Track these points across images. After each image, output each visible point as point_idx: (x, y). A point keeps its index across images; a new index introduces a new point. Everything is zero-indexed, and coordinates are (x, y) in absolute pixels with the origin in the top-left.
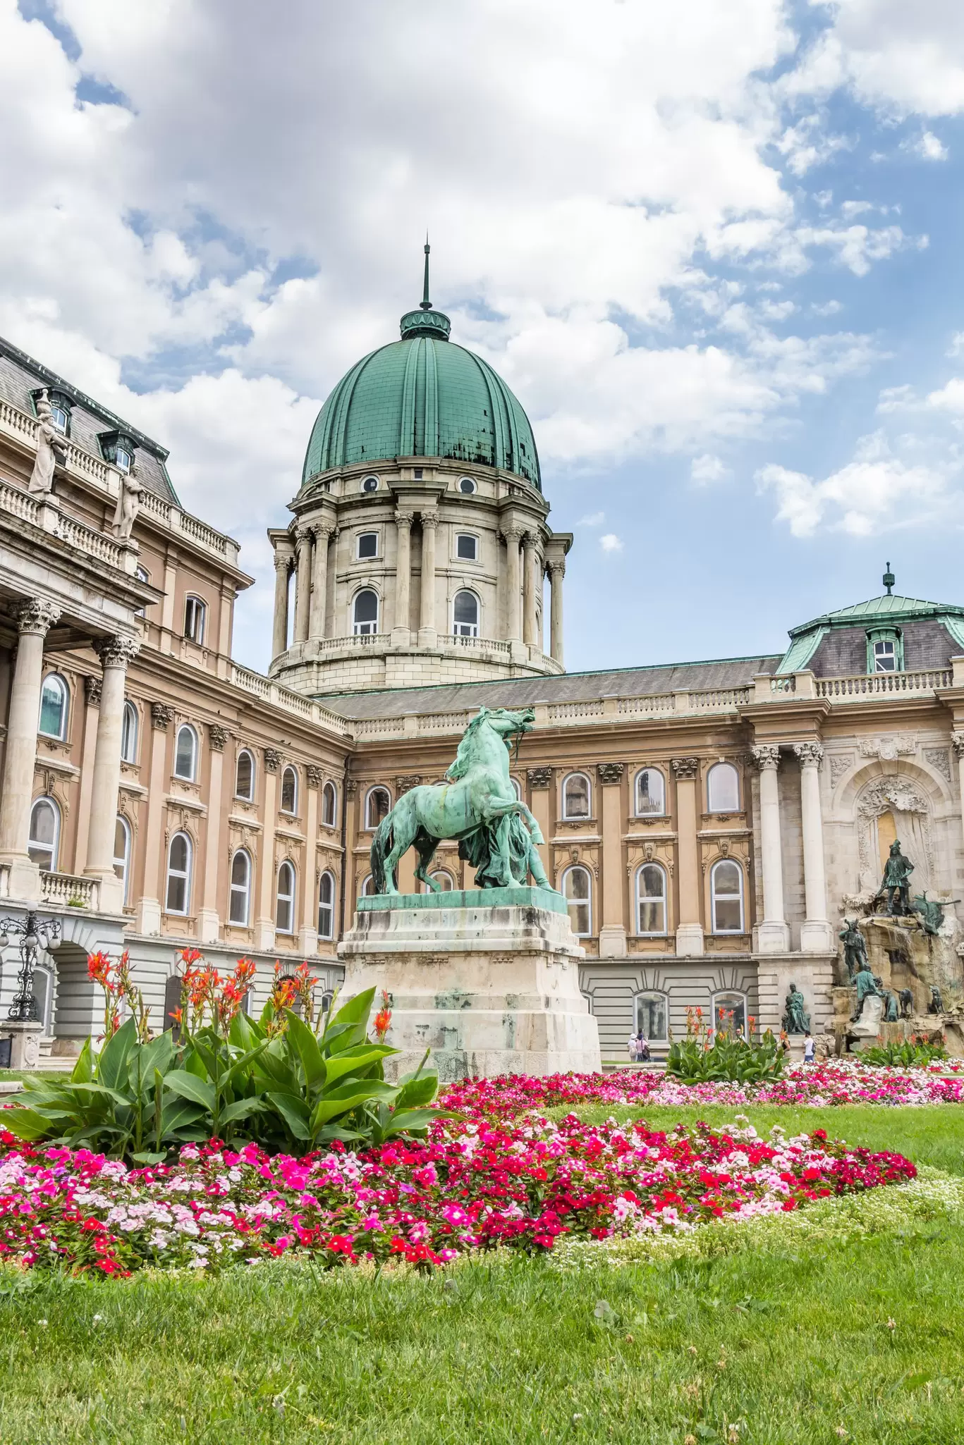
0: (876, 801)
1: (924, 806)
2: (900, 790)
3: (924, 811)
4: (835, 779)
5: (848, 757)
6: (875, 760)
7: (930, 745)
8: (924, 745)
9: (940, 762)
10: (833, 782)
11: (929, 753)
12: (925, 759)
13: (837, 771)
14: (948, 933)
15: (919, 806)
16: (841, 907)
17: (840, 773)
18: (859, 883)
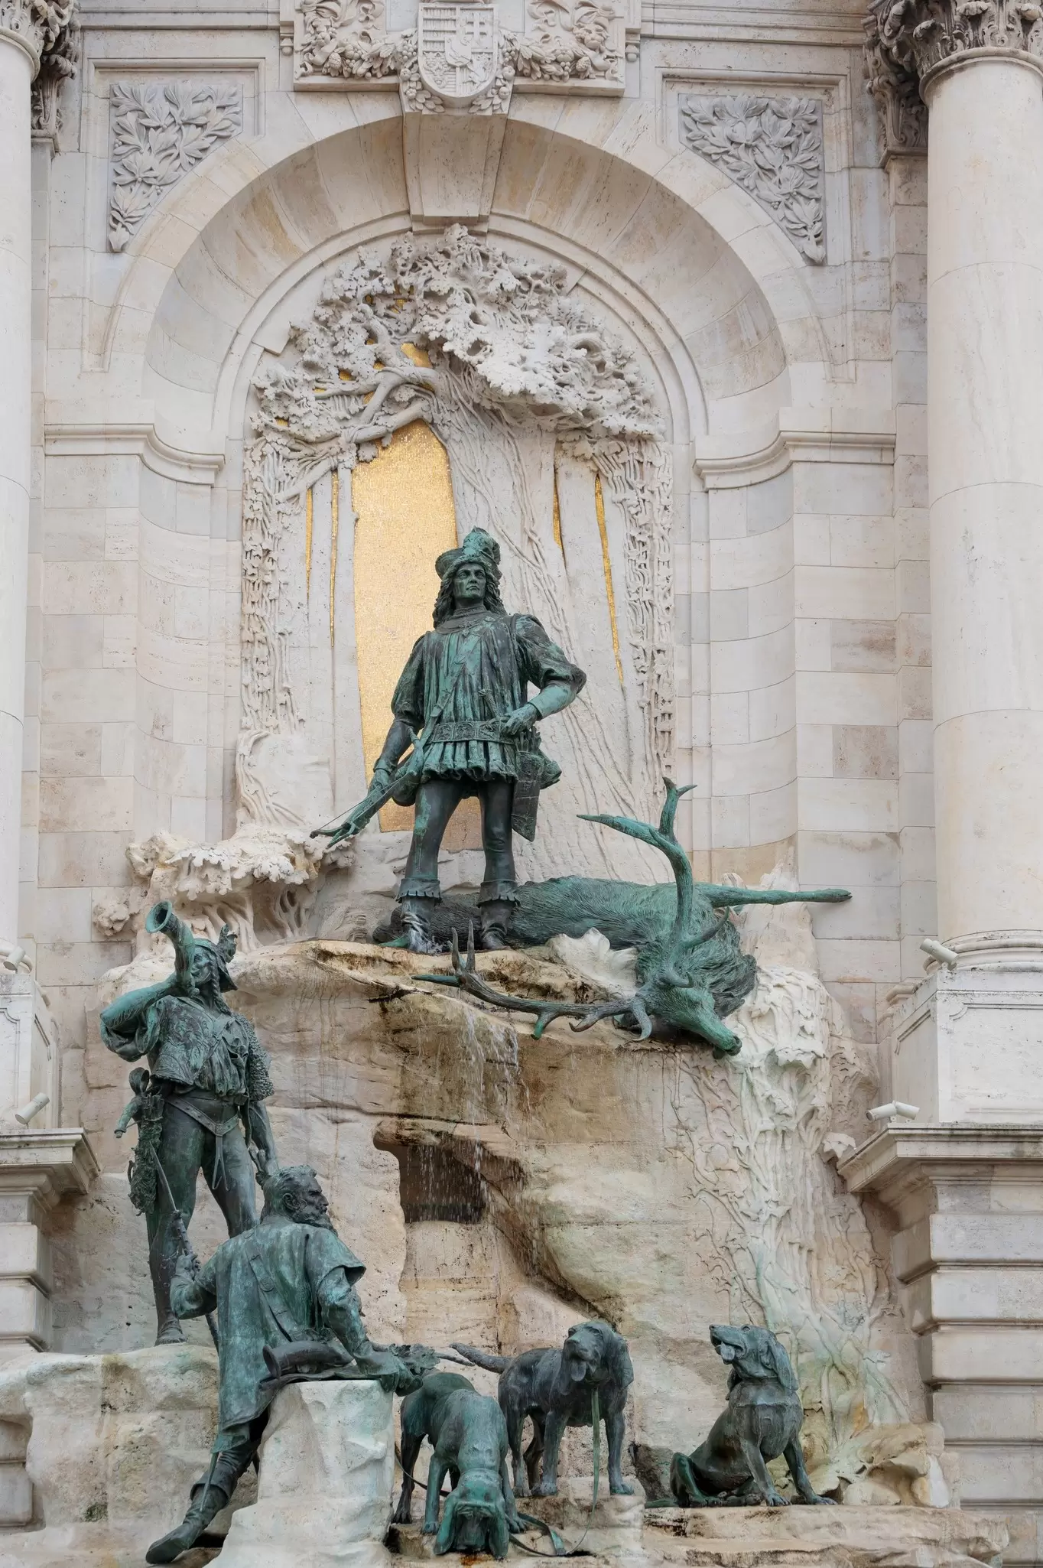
0: (361, 357)
1: (636, 398)
2: (504, 300)
3: (632, 425)
4: (131, 200)
5: (221, 84)
6: (375, 111)
7: (714, 60)
8: (680, 58)
9: (770, 156)
10: (117, 218)
11: (703, 102)
12: (675, 137)
13: (143, 161)
14: (791, 1047)
15: (610, 395)
16: (114, 909)
17: (163, 169)
18: (232, 786)
